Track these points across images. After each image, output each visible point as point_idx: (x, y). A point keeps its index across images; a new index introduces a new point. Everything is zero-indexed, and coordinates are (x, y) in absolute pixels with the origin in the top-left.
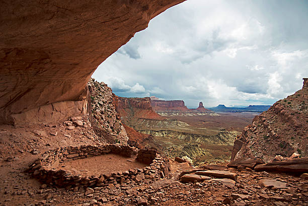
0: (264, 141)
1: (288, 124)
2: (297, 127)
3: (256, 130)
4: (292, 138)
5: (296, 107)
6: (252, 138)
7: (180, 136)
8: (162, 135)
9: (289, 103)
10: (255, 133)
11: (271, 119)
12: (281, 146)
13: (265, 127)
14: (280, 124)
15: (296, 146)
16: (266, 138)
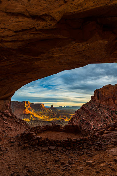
0: (80, 122)
1: (88, 114)
2: (91, 115)
3: (76, 117)
4: (90, 120)
5: (90, 107)
6: (75, 121)
7: (41, 123)
8: (31, 124)
9: (87, 105)
10: (76, 119)
11: (82, 112)
12: (87, 124)
13: (80, 116)
14: (85, 114)
15: (92, 124)
16: (81, 121)
